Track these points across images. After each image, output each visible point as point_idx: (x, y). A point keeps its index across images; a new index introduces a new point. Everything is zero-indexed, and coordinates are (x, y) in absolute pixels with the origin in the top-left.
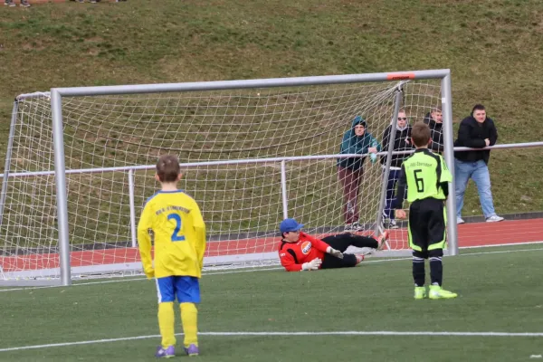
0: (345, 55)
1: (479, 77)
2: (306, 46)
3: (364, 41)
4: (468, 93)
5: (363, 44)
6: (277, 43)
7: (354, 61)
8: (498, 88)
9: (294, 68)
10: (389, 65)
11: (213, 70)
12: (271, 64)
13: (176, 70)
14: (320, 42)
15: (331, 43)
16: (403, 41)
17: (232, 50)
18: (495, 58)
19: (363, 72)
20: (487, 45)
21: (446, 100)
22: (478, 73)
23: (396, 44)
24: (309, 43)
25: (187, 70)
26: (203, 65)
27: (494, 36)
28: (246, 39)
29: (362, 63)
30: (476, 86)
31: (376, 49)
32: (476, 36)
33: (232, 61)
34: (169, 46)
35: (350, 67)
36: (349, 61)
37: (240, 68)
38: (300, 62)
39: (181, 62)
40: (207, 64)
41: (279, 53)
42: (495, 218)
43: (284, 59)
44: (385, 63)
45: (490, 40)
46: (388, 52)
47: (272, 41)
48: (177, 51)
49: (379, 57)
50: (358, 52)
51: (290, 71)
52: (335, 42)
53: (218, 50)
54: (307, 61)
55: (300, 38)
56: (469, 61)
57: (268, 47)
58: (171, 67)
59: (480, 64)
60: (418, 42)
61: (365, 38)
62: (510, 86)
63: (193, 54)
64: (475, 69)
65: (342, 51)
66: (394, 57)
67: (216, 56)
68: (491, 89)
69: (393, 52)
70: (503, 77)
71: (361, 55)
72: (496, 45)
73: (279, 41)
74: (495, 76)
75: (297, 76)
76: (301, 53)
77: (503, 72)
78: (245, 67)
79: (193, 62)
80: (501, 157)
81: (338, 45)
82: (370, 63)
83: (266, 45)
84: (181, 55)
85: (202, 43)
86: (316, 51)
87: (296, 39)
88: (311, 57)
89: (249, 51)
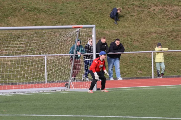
0: (78, 18)
1: (127, 27)
2: (64, 14)
3: (85, 13)
4: (122, 33)
5: (85, 14)
6: (53, 13)
7: (81, 20)
8: (133, 32)
9: (58, 22)
10: (94, 22)
11: (28, 22)
12: (50, 21)
13: (14, 22)
14: (69, 13)
15: (73, 13)
16: (100, 13)
17: (36, 15)
18: (134, 21)
19: (84, 24)
20: (131, 16)
21: (93, 36)
22: (127, 26)
23: (97, 14)
24: (65, 13)
25: (19, 22)
26: (24, 20)
27: (134, 12)
28: (41, 11)
29: (84, 21)
30: (125, 31)
31: (90, 16)
32: (128, 12)
33: (35, 19)
34: (12, 13)
35: (80, 22)
36: (80, 20)
37: (38, 22)
38: (61, 20)
39: (16, 19)
40: (26, 20)
41: (53, 16)
42: (120, 79)
43: (55, 18)
44: (93, 21)
45: (132, 14)
46: (94, 17)
47: (51, 12)
48: (15, 15)
49: (91, 19)
50: (83, 17)
51: (57, 23)
52: (75, 13)
53: (31, 15)
54: (64, 20)
55: (62, 11)
56: (124, 21)
57: (49, 14)
58: (12, 20)
59: (128, 23)
60: (106, 14)
61: (86, 12)
62: (138, 31)
63: (21, 16)
64: (126, 24)
65: (77, 16)
66: (96, 19)
67: (30, 17)
68: (131, 32)
69: (96, 17)
70: (136, 27)
71: (84, 18)
72: (135, 15)
73: (54, 12)
74: (133, 27)
75: (60, 25)
76: (62, 17)
77: (137, 26)
78: (41, 21)
79: (21, 19)
80: (132, 57)
81: (76, 14)
82: (87, 21)
83: (49, 13)
84: (17, 16)
85: (25, 12)
86: (67, 16)
87: (60, 11)
88: (65, 18)
89: (43, 15)
